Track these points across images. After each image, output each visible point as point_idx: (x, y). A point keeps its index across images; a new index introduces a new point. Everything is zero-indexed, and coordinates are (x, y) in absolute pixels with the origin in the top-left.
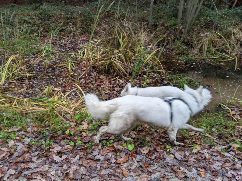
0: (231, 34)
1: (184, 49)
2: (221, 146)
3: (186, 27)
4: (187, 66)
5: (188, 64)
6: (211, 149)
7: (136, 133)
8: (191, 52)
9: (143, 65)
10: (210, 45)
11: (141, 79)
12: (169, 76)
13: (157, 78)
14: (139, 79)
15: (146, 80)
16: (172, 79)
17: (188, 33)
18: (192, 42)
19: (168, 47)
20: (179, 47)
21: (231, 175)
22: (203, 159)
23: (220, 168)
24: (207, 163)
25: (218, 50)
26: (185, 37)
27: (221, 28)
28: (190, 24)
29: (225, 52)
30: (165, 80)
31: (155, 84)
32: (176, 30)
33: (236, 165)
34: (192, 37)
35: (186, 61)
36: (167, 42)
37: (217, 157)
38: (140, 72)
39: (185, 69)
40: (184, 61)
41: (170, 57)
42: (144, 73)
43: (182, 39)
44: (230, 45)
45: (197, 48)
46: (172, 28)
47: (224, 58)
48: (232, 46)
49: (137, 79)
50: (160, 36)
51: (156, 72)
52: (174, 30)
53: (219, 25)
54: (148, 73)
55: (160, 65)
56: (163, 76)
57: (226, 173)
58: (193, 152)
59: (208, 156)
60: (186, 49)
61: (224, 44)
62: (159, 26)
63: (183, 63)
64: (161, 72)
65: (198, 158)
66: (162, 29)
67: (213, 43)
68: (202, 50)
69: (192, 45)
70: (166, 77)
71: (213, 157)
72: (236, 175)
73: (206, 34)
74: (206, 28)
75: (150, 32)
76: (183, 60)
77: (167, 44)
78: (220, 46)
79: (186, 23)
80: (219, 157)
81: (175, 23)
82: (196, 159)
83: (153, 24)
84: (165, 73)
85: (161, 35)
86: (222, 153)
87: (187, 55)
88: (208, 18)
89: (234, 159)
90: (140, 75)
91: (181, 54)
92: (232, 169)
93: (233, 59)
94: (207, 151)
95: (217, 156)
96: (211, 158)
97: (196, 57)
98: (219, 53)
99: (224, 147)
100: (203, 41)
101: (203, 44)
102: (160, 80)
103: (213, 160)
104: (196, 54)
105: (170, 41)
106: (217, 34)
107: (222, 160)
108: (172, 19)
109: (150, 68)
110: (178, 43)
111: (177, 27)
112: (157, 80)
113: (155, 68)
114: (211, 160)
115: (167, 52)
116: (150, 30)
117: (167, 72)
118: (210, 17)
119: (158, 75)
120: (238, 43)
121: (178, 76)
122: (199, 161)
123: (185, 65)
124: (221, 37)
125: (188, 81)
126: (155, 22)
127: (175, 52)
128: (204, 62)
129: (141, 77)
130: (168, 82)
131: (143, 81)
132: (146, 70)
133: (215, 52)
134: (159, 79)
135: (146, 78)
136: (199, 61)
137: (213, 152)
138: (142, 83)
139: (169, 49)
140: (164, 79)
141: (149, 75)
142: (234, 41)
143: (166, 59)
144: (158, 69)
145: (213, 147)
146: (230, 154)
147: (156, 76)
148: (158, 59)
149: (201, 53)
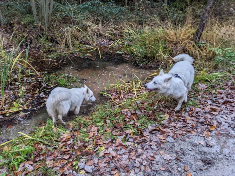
0: (87, 27)
1: (50, 46)
2: (120, 136)
3: (45, 24)
4: (59, 62)
5: (60, 60)
6: (114, 145)
7: (32, 163)
8: (58, 48)
9: (11, 71)
10: (73, 39)
11: (14, 88)
12: (45, 77)
13: (33, 82)
14: (11, 89)
15: (21, 88)
16: (49, 80)
17: (49, 30)
18: (56, 38)
19: (32, 45)
20: (44, 44)
21: (139, 163)
22: (112, 159)
23: (128, 160)
24: (117, 161)
25: (81, 43)
26: (47, 34)
27: (77, 22)
28: (48, 20)
29: (87, 44)
30: (43, 83)
31: (33, 90)
32: (35, 27)
33: (138, 151)
34: (55, 33)
35: (57, 58)
36: (29, 40)
37: (121, 151)
38: (9, 80)
39: (58, 66)
40: (55, 58)
41: (39, 56)
42: (15, 80)
43: (45, 36)
44: (89, 36)
45: (63, 43)
46: (30, 25)
47: (88, 50)
48: (91, 37)
49: (9, 89)
50: (19, 36)
51: (29, 76)
52: (34, 28)
53: (75, 20)
54: (20, 79)
55: (31, 68)
56: (38, 78)
57: (135, 163)
58: (100, 156)
59: (114, 153)
60: (52, 45)
61: (84, 37)
62: (15, 25)
63: (55, 60)
64: (35, 74)
65: (107, 160)
66: (20, 27)
67: (75, 37)
68: (68, 45)
69: (56, 41)
70: (42, 79)
71: (118, 152)
72: (141, 161)
73: (66, 29)
74: (64, 23)
75: (5, 32)
76: (53, 57)
77: (31, 43)
78: (81, 39)
79: (44, 20)
80: (123, 150)
81: (31, 20)
82: (106, 162)
83: (6, 22)
84: (40, 74)
85: (20, 34)
86: (124, 144)
87: (55, 52)
88: (63, 13)
89: (134, 145)
90: (11, 84)
91: (49, 51)
92: (137, 157)
93: (95, 49)
94: (112, 149)
95: (121, 149)
96: (117, 154)
97: (65, 52)
98: (83, 45)
99: (123, 137)
100: (65, 36)
101: (66, 39)
102: (37, 83)
103: (120, 155)
104: (64, 49)
105: (33, 39)
106: (75, 28)
107: (127, 151)
108: (27, 16)
109: (21, 72)
110: (42, 40)
111: (36, 25)
112: (33, 85)
113: (26, 71)
114: (118, 156)
115: (33, 51)
116: (5, 29)
117: (41, 73)
118: (64, 12)
119: (32, 79)
120: (95, 35)
121: (54, 75)
122: (110, 163)
123: (57, 62)
124: (80, 31)
125: (66, 78)
126: (8, 21)
127: (43, 51)
128: (73, 56)
129: (13, 85)
130: (46, 84)
131: (17, 90)
132: (16, 76)
133: (79, 45)
134: (35, 83)
135: (20, 86)
136: (69, 56)
137: (116, 146)
138: (17, 92)
139: (34, 48)
140: (41, 82)
141: (22, 81)
142: (91, 33)
143: (35, 59)
144: (31, 72)
145: (114, 142)
146: (130, 142)
147: (30, 80)
148: (26, 61)
149: (67, 47)
